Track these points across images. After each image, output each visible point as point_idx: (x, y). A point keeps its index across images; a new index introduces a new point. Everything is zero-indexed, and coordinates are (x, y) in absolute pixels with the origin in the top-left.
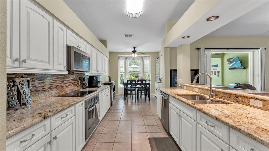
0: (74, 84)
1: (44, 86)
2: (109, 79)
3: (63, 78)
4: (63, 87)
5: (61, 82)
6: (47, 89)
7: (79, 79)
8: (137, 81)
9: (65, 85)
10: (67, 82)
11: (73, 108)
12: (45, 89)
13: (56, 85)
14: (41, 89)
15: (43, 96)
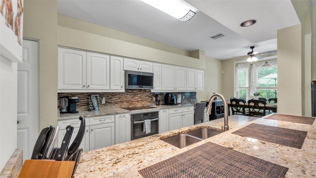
0: (147, 100)
4: (134, 101)
5: (131, 98)
6: (117, 102)
7: (153, 96)
8: (247, 101)
10: (137, 98)
12: (116, 102)
13: (126, 100)
14: (113, 101)
15: (113, 107)
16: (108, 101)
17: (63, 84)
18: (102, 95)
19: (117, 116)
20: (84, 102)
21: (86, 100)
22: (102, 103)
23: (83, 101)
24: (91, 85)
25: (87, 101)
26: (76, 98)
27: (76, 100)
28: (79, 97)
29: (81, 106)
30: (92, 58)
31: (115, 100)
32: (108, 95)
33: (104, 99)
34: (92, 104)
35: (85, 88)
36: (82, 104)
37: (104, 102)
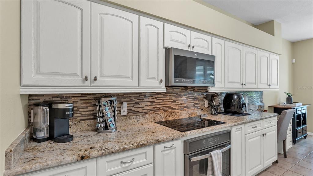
0: (195, 106)
1: (145, 107)
2: (287, 98)
3: (173, 96)
4: (175, 109)
5: (171, 103)
6: (149, 111)
7: (204, 98)
9: (178, 107)
10: (181, 102)
11: (149, 150)
12: (146, 111)
13: (162, 106)
14: (140, 110)
15: (142, 120)
16: (133, 109)
17: (37, 73)
18: (121, 97)
19: (159, 147)
20: (87, 113)
21: (91, 108)
22: (122, 114)
23: (85, 111)
24: (102, 76)
25: (93, 111)
26: (69, 106)
27: (68, 110)
28: (76, 102)
29: (81, 120)
30: (102, 15)
31: (145, 108)
32: (131, 98)
33: (125, 104)
34: (103, 117)
35: (88, 83)
36: (82, 116)
37: (124, 111)
